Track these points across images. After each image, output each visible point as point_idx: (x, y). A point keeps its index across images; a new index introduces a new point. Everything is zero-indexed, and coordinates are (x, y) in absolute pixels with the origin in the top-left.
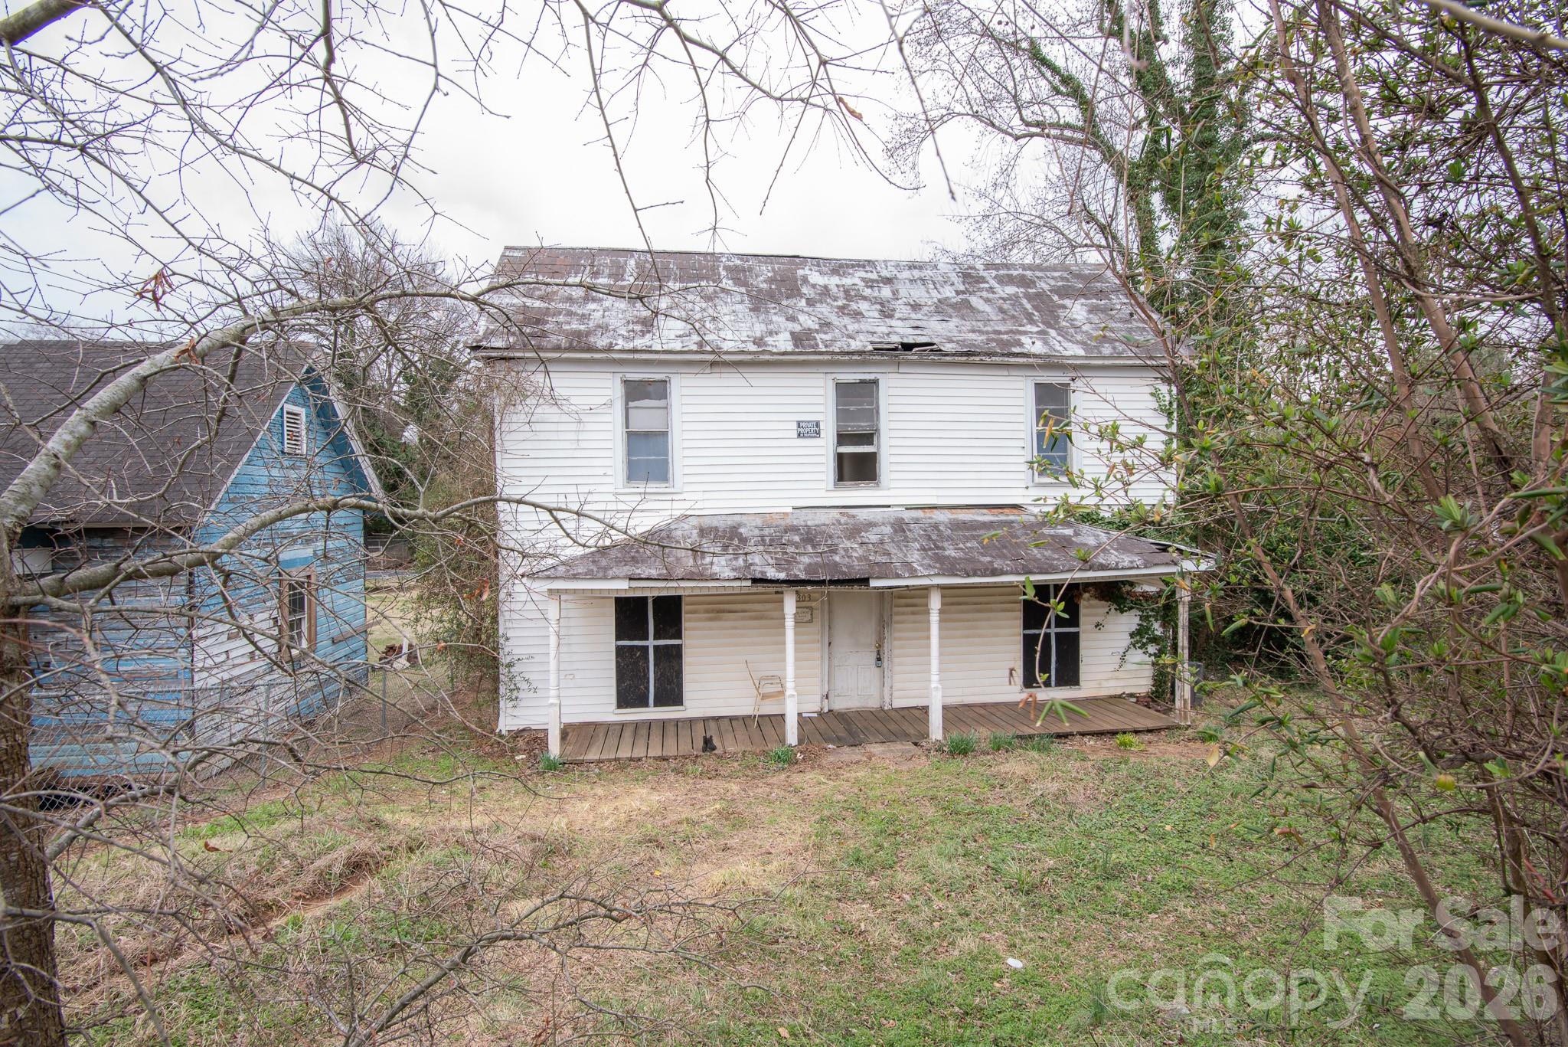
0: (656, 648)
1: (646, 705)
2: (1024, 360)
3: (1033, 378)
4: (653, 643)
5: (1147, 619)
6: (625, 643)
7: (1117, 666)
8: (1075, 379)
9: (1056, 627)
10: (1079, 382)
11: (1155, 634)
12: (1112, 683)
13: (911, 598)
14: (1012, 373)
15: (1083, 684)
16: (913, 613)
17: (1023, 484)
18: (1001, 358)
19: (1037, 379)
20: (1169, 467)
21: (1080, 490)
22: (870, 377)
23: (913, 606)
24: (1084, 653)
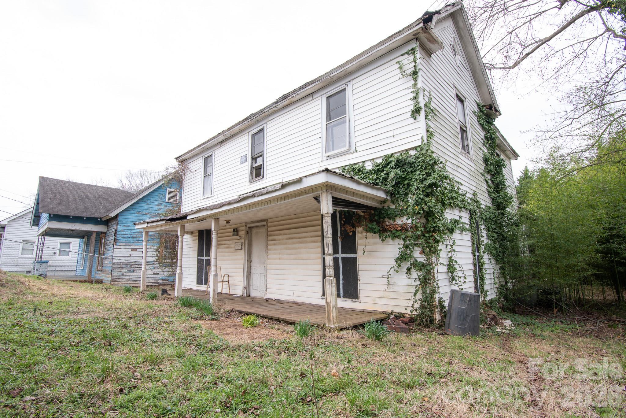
0: (205, 260)
1: (202, 284)
2: (311, 86)
3: (325, 95)
4: (205, 258)
5: (407, 247)
6: (199, 258)
7: (386, 287)
8: (347, 84)
9: (342, 253)
10: (350, 84)
11: (416, 261)
12: (384, 301)
13: (274, 236)
14: (314, 97)
15: (361, 298)
16: (274, 244)
17: (320, 160)
18: (300, 92)
19: (327, 94)
20: (418, 117)
21: (354, 154)
22: (261, 127)
23: (274, 240)
24: (361, 274)
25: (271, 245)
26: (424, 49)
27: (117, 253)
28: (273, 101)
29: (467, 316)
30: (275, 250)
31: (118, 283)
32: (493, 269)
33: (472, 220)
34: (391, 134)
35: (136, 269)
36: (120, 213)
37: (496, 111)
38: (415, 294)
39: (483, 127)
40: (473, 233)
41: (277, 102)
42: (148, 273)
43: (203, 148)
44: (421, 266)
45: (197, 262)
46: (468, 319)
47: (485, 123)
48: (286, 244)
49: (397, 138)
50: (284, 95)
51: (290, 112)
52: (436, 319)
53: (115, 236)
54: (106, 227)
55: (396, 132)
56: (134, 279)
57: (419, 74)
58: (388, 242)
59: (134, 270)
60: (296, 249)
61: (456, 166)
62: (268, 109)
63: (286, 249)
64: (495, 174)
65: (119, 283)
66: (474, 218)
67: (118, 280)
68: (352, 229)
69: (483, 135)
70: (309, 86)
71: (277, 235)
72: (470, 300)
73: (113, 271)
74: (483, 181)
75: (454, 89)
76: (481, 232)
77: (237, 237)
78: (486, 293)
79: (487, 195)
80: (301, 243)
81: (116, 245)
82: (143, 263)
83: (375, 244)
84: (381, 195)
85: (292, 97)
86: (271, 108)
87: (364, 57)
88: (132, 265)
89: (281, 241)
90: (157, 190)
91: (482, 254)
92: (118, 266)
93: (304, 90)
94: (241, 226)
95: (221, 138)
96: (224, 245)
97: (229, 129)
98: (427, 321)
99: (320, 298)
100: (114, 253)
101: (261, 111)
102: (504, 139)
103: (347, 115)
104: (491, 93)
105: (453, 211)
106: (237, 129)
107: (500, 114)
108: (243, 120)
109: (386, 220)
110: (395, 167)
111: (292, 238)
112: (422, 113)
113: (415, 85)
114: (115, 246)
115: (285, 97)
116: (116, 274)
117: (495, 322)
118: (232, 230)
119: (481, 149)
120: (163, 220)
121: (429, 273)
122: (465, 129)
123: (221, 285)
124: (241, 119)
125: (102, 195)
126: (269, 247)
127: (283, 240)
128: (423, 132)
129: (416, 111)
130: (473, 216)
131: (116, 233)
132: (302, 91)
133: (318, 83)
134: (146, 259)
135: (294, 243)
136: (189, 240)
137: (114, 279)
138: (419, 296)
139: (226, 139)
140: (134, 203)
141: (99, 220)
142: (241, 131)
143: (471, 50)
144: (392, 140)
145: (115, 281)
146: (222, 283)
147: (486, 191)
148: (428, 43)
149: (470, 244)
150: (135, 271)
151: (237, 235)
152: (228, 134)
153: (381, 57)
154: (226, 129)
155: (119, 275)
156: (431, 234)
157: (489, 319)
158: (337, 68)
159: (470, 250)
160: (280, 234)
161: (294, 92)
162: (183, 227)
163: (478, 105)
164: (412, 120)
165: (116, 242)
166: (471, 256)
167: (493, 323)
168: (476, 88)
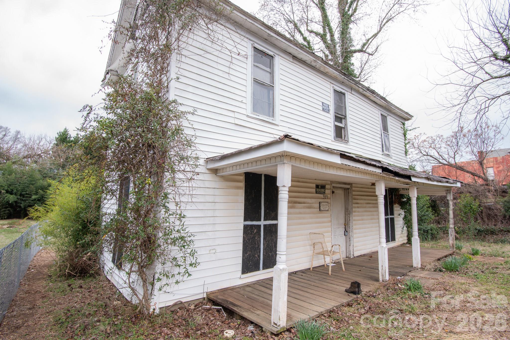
0: (265, 226)
1: (258, 269)
6: (249, 223)
7: (401, 232)
8: (388, 115)
12: (401, 239)
13: (357, 200)
15: (396, 240)
16: (358, 207)
17: (381, 153)
21: (392, 159)
22: (343, 91)
23: (357, 203)
24: (396, 226)
25: (355, 207)
30: (358, 212)
48: (365, 207)
51: (361, 100)
60: (371, 212)
77: (321, 196)
94: (327, 184)
103: (389, 134)
111: (369, 203)
118: (314, 186)
127: (363, 204)
135: (370, 207)
160: (362, 199)
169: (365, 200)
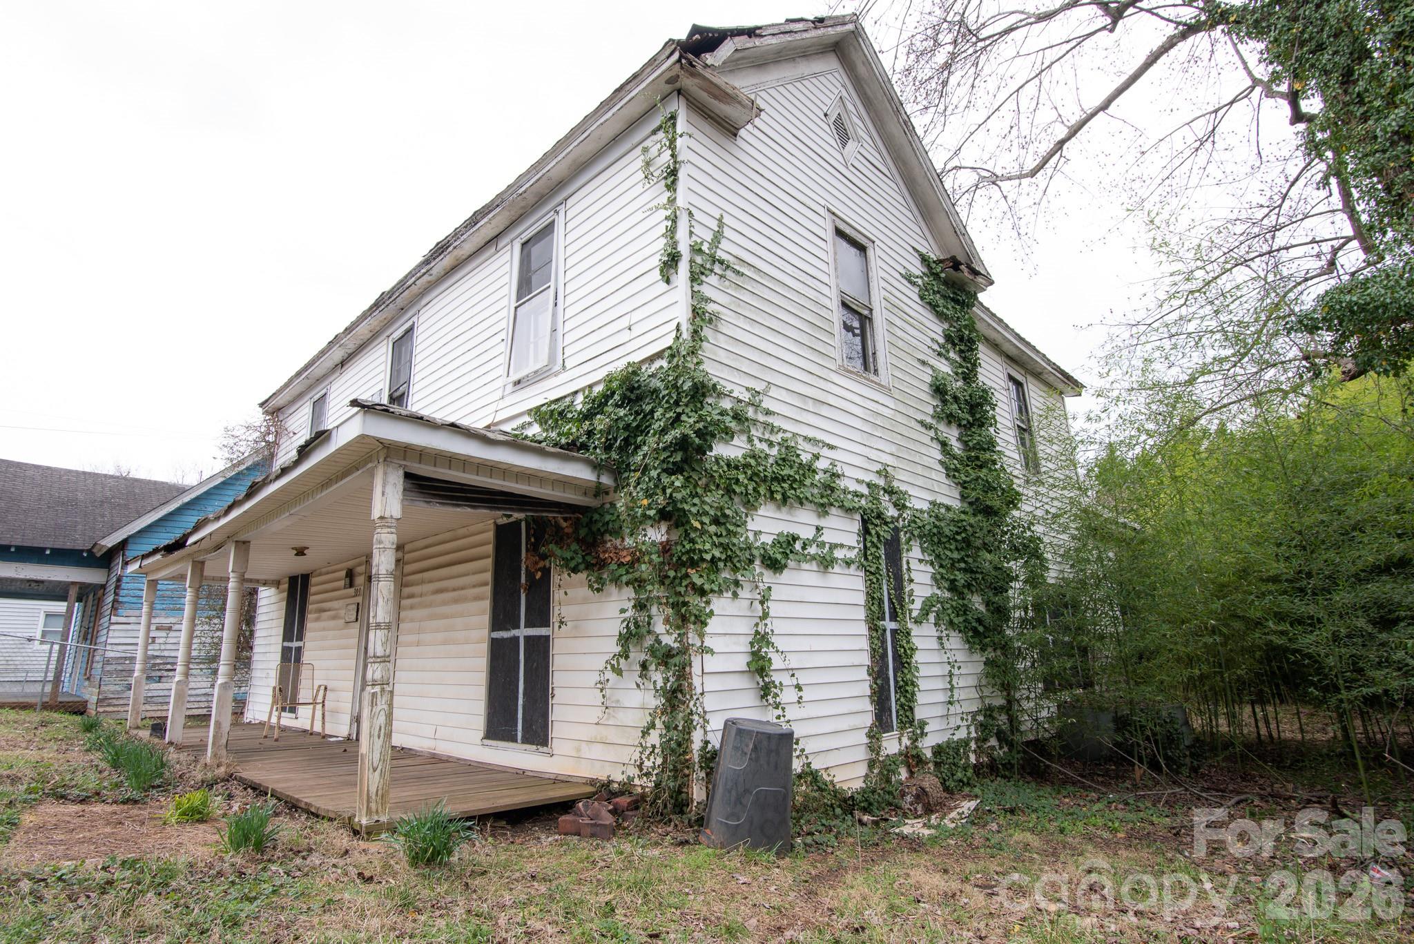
0: (296, 648)
2: (486, 220)
3: (518, 239)
4: (295, 644)
5: (641, 606)
6: (286, 644)
7: (598, 712)
8: (558, 209)
9: (526, 627)
10: (562, 209)
11: (659, 642)
12: (597, 752)
13: (412, 585)
14: (501, 245)
15: (556, 745)
16: (412, 607)
17: (499, 394)
18: (468, 234)
19: (522, 236)
20: (673, 278)
21: (561, 376)
22: (410, 323)
23: (412, 596)
24: (558, 680)
25: (406, 608)
26: (709, 116)
27: (116, 634)
28: (419, 259)
29: (747, 791)
30: (412, 620)
31: (116, 709)
32: (949, 663)
33: (869, 538)
34: (624, 322)
35: (165, 674)
36: (130, 537)
37: (976, 273)
38: (645, 733)
39: (937, 312)
40: (872, 570)
41: (427, 262)
42: (192, 685)
43: (307, 377)
44: (665, 657)
45: (279, 655)
46: (749, 800)
47: (941, 302)
48: (430, 605)
49: (637, 330)
50: (438, 244)
52: (692, 801)
53: (116, 594)
54: (104, 572)
55: (636, 316)
56: (160, 700)
57: (681, 174)
58: (610, 595)
59: (160, 677)
60: (447, 617)
61: (811, 402)
62: (413, 279)
63: (432, 617)
64: (972, 425)
65: (119, 709)
66: (873, 532)
67: (115, 702)
68: (541, 564)
69: (940, 331)
70: (483, 218)
71: (417, 584)
72: (755, 748)
73: (105, 678)
74: (929, 443)
75: (827, 215)
76: (909, 569)
77: (351, 591)
78: (922, 728)
79: (942, 477)
80: (456, 601)
81: (115, 615)
82: (180, 661)
83: (585, 601)
84: (580, 472)
85: (455, 248)
86: (418, 275)
87: (576, 143)
88: (155, 665)
89: (424, 599)
90: (234, 482)
91: (910, 625)
92: (120, 668)
93: (474, 229)
94: (360, 565)
95: (337, 354)
96: (329, 610)
97: (348, 330)
98: (665, 806)
99: (480, 743)
100: (111, 634)
101: (402, 285)
102: (1028, 344)
103: (552, 283)
104: (959, 232)
105: (789, 513)
106: (363, 330)
107: (992, 283)
108: (371, 308)
109: (607, 537)
110: (623, 403)
111: (442, 591)
112: (684, 267)
113: (672, 201)
114: (114, 619)
115: (441, 249)
116: (112, 688)
117: (924, 805)
118: (343, 573)
119: (924, 363)
120: (156, 551)
121: (683, 673)
122: (866, 312)
123: (311, 711)
124: (366, 307)
125: (113, 498)
126: (403, 614)
127: (426, 595)
128: (682, 314)
129: (672, 261)
130: (870, 527)
131: (118, 587)
132: (471, 231)
133: (498, 210)
134: (146, 649)
135: (444, 603)
136: (273, 600)
137: (106, 699)
138: (654, 738)
139: (350, 355)
140: (171, 514)
141: (85, 555)
142: (374, 336)
143: (894, 128)
144: (626, 336)
145: (109, 705)
146: (311, 706)
147: (939, 468)
148: (716, 102)
149: (861, 599)
150: (163, 680)
151: (351, 585)
152: (351, 344)
153: (616, 140)
154: (341, 330)
155: (118, 688)
156: (683, 571)
157: (909, 798)
158: (528, 171)
159: (861, 614)
160: (422, 582)
161: (457, 234)
162: (200, 565)
163: (924, 259)
164: (663, 286)
165: (116, 609)
166: (863, 629)
167: (919, 808)
168: (920, 219)
169: (431, 581)
